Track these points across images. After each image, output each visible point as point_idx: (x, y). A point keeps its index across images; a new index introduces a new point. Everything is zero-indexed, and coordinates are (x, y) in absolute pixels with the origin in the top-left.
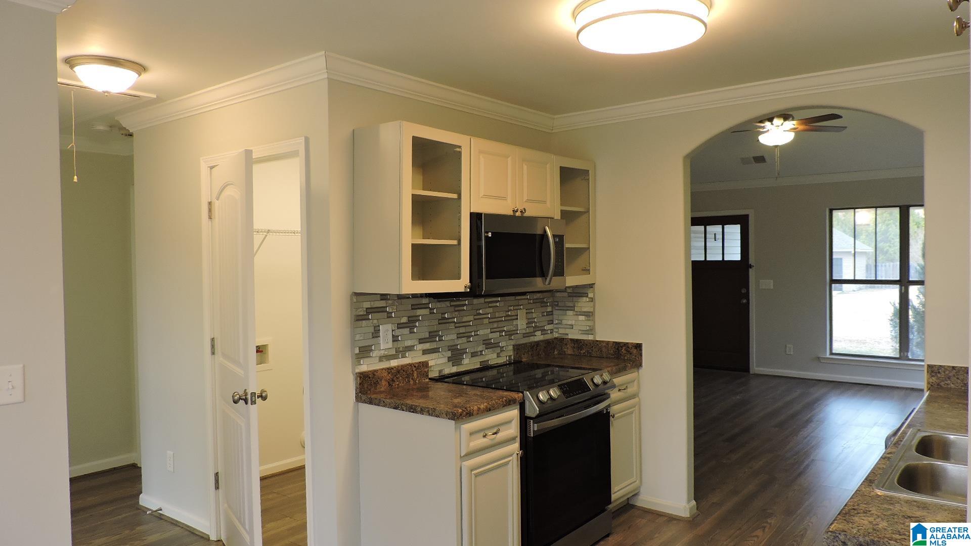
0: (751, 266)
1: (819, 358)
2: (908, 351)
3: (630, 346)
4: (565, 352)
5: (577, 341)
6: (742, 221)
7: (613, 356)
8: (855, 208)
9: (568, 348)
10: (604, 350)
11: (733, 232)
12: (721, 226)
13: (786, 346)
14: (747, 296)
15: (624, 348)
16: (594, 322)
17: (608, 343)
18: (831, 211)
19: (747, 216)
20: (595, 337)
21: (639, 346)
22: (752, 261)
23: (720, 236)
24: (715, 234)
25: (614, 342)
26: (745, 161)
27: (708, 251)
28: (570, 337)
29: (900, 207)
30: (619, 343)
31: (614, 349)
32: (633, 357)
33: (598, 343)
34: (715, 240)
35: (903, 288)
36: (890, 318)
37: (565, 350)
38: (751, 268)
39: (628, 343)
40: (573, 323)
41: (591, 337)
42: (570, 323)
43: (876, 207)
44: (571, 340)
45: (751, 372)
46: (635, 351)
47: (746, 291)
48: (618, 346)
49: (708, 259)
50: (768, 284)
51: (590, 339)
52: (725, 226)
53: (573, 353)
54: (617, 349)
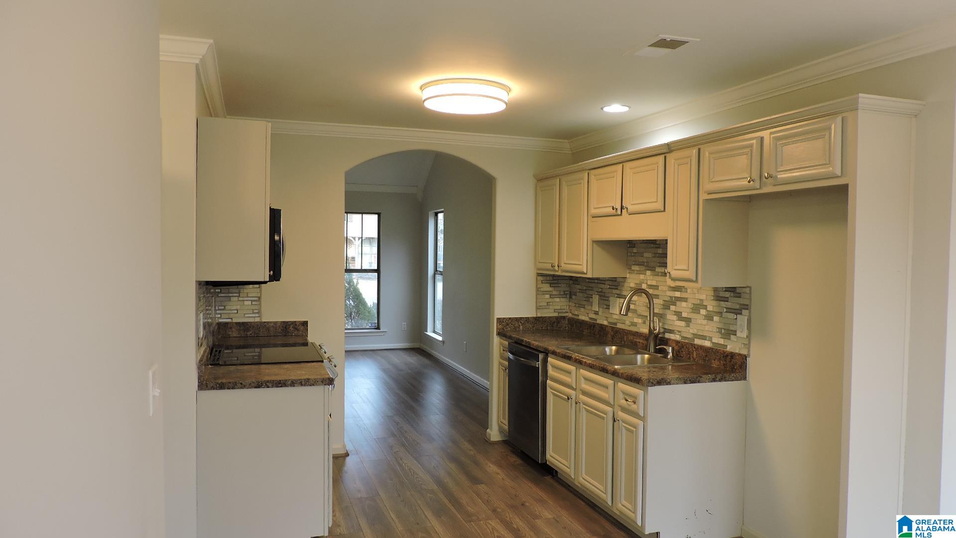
3: (298, 324)
4: (229, 335)
5: (243, 323)
7: (281, 334)
9: (233, 332)
10: (272, 329)
15: (291, 326)
16: (261, 306)
17: (275, 323)
20: (261, 319)
21: (305, 324)
25: (282, 322)
28: (235, 320)
30: (288, 322)
31: (281, 328)
32: (301, 332)
33: (265, 324)
37: (230, 333)
39: (295, 322)
40: (238, 307)
41: (257, 320)
42: (234, 308)
44: (236, 323)
46: (302, 328)
48: (286, 325)
51: (256, 321)
53: (238, 336)
54: (286, 328)
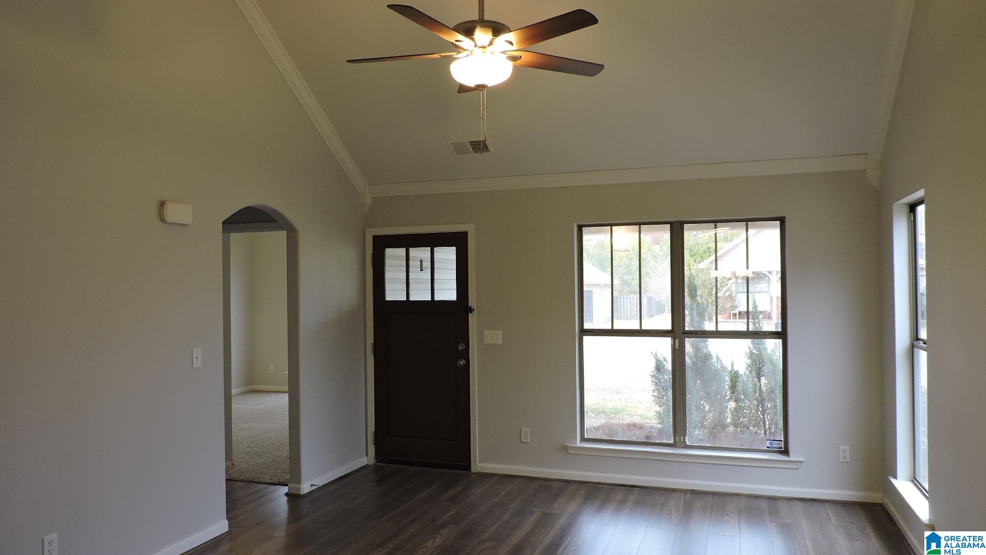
0: (470, 310)
1: (566, 448)
2: (685, 435)
6: (458, 241)
8: (611, 225)
11: (447, 256)
12: (429, 248)
13: (521, 430)
14: (466, 355)
18: (580, 228)
19: (464, 235)
22: (472, 302)
23: (427, 264)
24: (421, 261)
26: (459, 149)
27: (411, 286)
29: (671, 223)
34: (421, 270)
35: (677, 341)
36: (652, 374)
38: (471, 312)
43: (640, 224)
45: (473, 470)
47: (464, 347)
49: (412, 298)
50: (494, 336)
52: (435, 249)
